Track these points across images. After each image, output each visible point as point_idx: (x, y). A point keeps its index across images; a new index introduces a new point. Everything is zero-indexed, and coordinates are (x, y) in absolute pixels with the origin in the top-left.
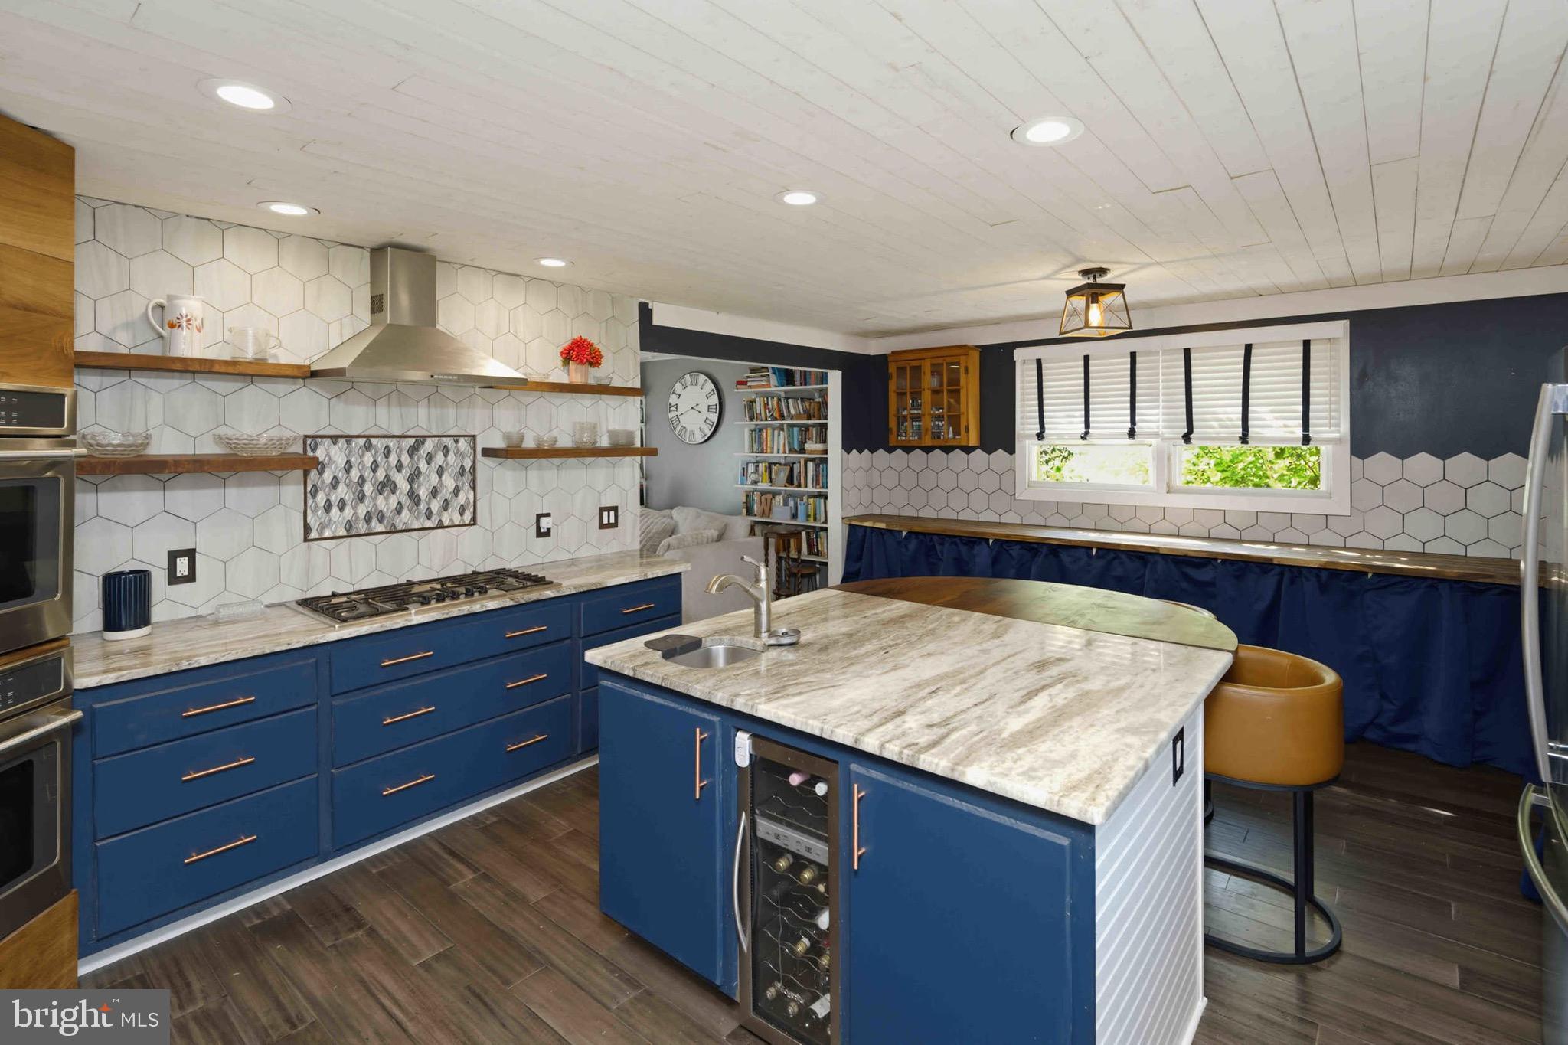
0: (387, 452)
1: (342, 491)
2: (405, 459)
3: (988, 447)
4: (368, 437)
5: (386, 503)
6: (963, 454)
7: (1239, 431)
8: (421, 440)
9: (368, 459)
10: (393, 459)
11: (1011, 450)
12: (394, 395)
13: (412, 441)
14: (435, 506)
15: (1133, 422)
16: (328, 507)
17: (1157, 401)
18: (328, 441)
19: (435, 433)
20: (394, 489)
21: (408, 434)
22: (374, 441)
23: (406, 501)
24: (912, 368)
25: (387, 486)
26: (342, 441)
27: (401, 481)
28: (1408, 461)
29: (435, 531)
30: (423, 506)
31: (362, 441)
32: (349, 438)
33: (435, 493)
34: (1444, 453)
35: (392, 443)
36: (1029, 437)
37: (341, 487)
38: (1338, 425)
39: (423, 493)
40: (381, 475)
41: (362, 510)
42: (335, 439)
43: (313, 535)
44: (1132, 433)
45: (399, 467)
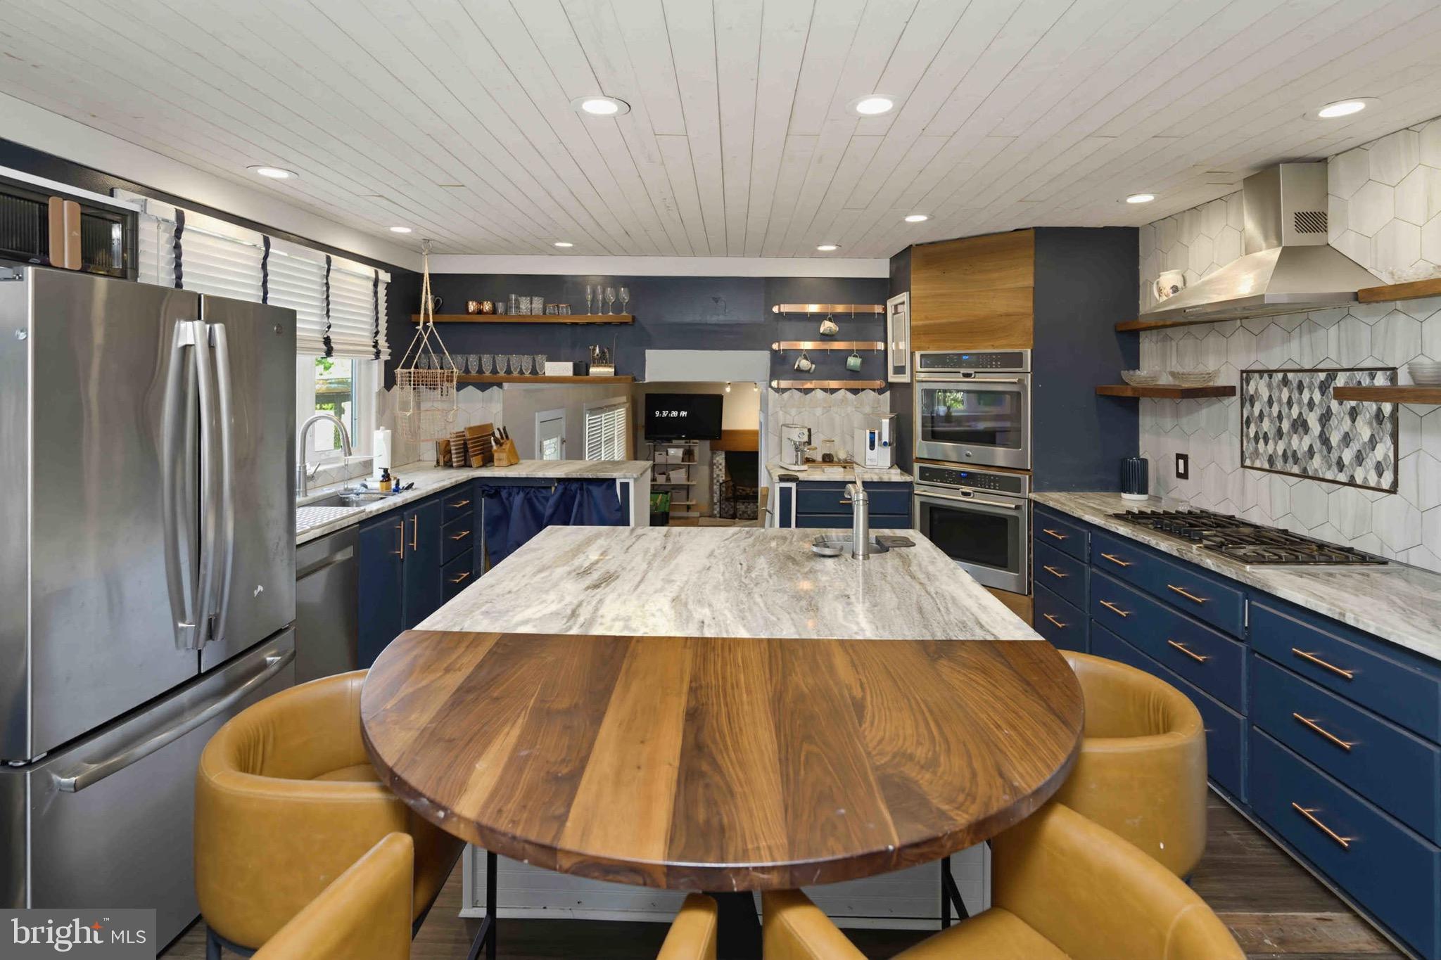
0: (1300, 387)
1: (1266, 425)
2: (1317, 397)
4: (1285, 371)
5: (1300, 444)
8: (1332, 374)
9: (1285, 394)
10: (1306, 396)
12: (1305, 326)
13: (1322, 376)
14: (1348, 456)
16: (1256, 439)
18: (1257, 375)
19: (1345, 367)
20: (1306, 429)
21: (1320, 367)
22: (1290, 376)
23: (1317, 446)
25: (1300, 425)
26: (1266, 375)
27: (1313, 420)
29: (1347, 487)
30: (1334, 456)
31: (1280, 375)
32: (1271, 373)
33: (1347, 439)
35: (1306, 379)
37: (1266, 420)
39: (1335, 439)
40: (1295, 412)
41: (1281, 447)
42: (1261, 372)
43: (1248, 463)
45: (1311, 405)
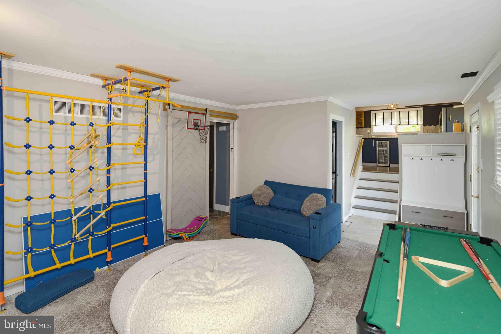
3: (366, 127)
6: (361, 129)
7: (408, 123)
11: (370, 127)
15: (391, 122)
17: (395, 119)
24: (360, 114)
28: (431, 126)
34: (430, 125)
36: (374, 125)
38: (421, 122)
44: (391, 124)
